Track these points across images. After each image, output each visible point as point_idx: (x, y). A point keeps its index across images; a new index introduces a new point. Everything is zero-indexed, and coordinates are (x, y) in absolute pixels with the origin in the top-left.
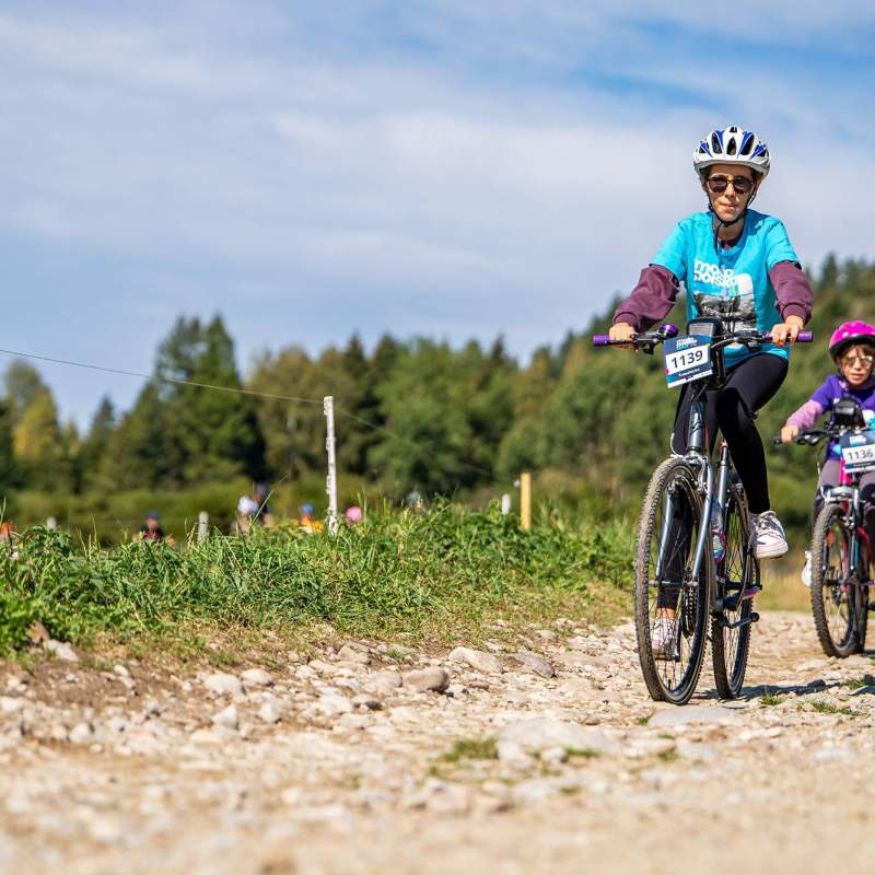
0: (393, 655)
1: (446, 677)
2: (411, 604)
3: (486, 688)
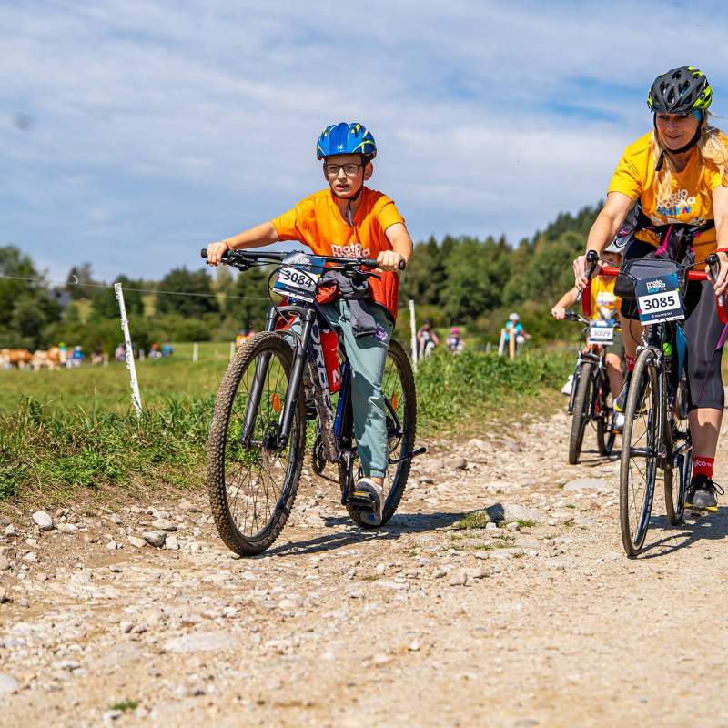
0: (440, 447)
1: (465, 461)
2: (451, 413)
3: (486, 463)
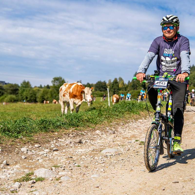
0: (81, 134)
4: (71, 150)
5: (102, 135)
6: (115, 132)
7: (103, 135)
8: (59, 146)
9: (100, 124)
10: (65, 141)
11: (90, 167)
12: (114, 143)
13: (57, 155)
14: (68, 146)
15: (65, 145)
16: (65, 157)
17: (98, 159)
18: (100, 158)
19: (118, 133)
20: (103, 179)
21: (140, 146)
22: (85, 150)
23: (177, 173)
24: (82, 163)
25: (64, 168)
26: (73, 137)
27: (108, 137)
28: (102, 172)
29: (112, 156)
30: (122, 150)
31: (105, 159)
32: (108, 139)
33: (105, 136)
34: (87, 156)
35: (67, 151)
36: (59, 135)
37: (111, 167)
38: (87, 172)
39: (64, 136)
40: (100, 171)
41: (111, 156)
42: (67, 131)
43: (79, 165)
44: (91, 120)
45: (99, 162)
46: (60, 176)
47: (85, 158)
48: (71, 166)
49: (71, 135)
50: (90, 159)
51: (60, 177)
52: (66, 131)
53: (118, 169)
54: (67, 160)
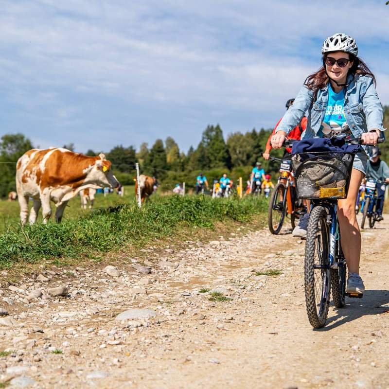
0: (68, 275)
4: (40, 313)
5: (119, 276)
6: (153, 270)
7: (122, 277)
8: (11, 304)
9: (116, 251)
10: (27, 292)
11: (85, 355)
12: (150, 295)
13: (5, 326)
14: (32, 303)
15: (24, 301)
16: (24, 330)
17: (106, 334)
18: (113, 332)
19: (160, 273)
20: (117, 384)
21: (212, 303)
22: (75, 313)
23: (294, 366)
24: (65, 344)
25: (21, 357)
26: (47, 283)
27: (135, 282)
28: (114, 365)
29: (142, 327)
30: (167, 313)
31: (124, 335)
32: (135, 287)
33: (127, 279)
34: (79, 328)
35: (31, 317)
36: (12, 277)
37: (137, 353)
38: (78, 365)
39: (25, 278)
40: (111, 364)
41: (139, 328)
42: (34, 268)
43: (60, 349)
44: (93, 241)
45: (109, 342)
46: (9, 378)
47: (74, 332)
48: (39, 353)
49: (41, 278)
50: (87, 335)
51: (9, 380)
52: (30, 266)
53: (154, 358)
54: (30, 338)
